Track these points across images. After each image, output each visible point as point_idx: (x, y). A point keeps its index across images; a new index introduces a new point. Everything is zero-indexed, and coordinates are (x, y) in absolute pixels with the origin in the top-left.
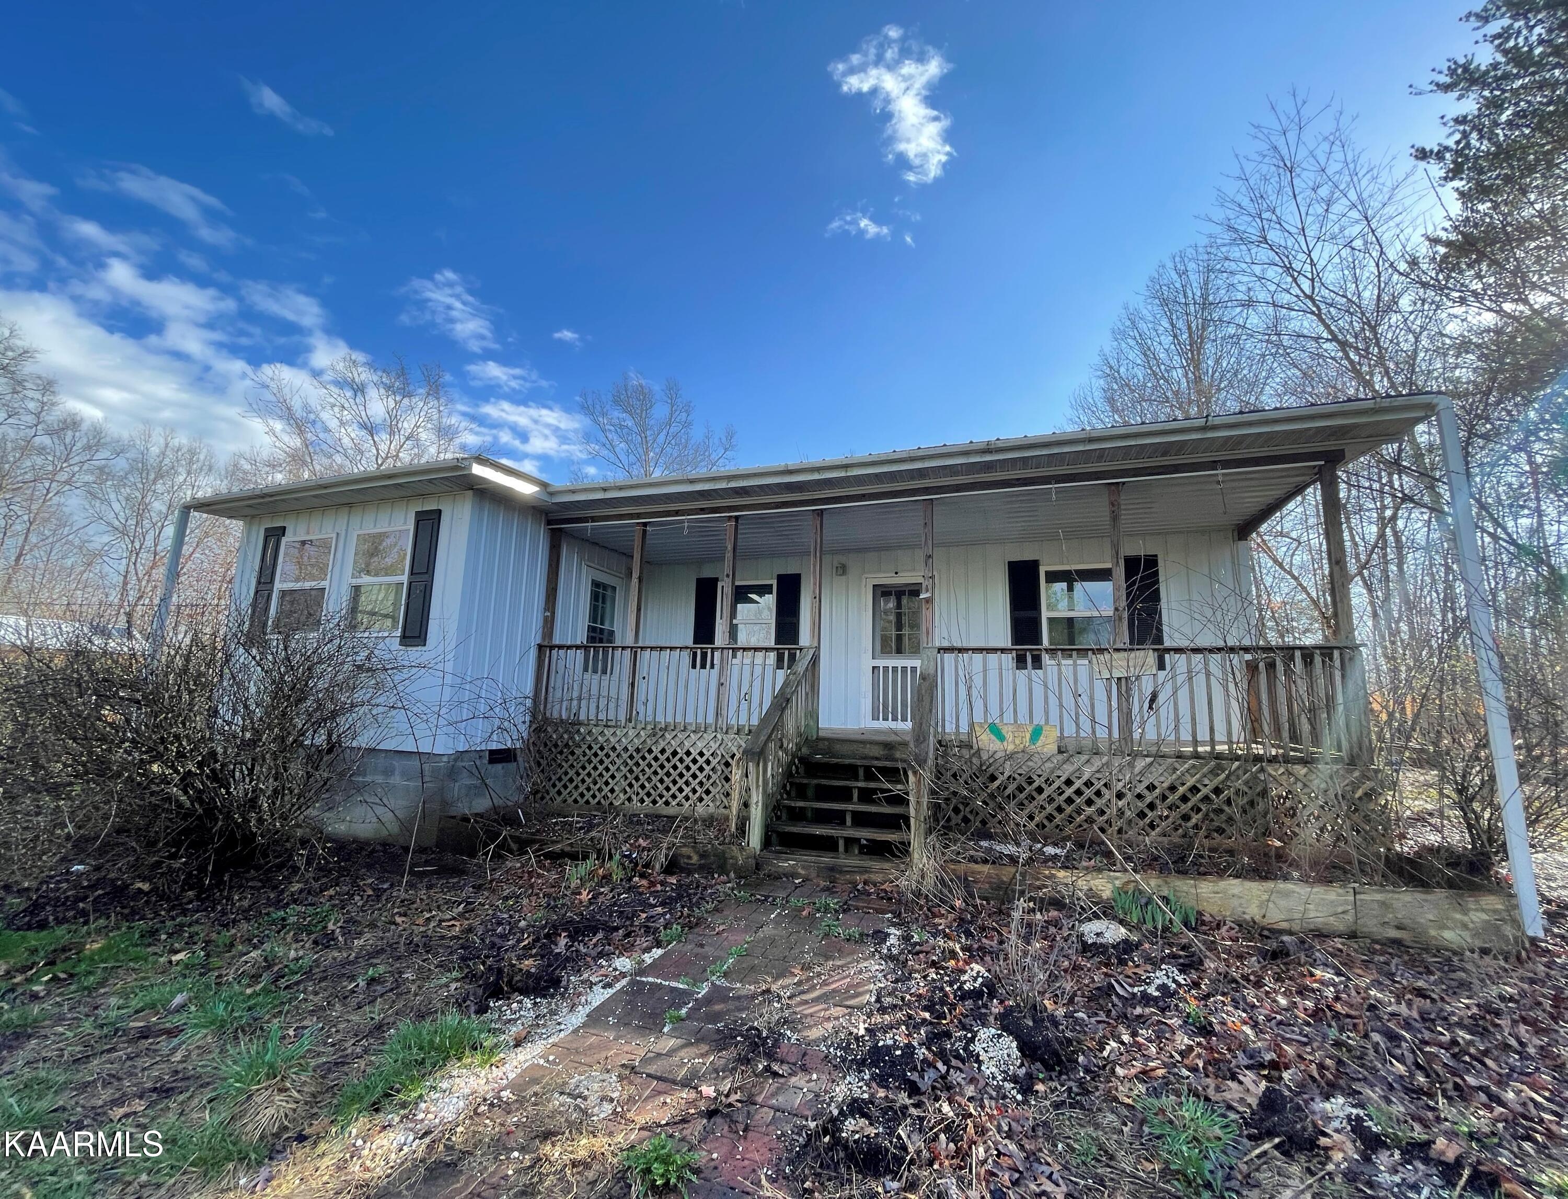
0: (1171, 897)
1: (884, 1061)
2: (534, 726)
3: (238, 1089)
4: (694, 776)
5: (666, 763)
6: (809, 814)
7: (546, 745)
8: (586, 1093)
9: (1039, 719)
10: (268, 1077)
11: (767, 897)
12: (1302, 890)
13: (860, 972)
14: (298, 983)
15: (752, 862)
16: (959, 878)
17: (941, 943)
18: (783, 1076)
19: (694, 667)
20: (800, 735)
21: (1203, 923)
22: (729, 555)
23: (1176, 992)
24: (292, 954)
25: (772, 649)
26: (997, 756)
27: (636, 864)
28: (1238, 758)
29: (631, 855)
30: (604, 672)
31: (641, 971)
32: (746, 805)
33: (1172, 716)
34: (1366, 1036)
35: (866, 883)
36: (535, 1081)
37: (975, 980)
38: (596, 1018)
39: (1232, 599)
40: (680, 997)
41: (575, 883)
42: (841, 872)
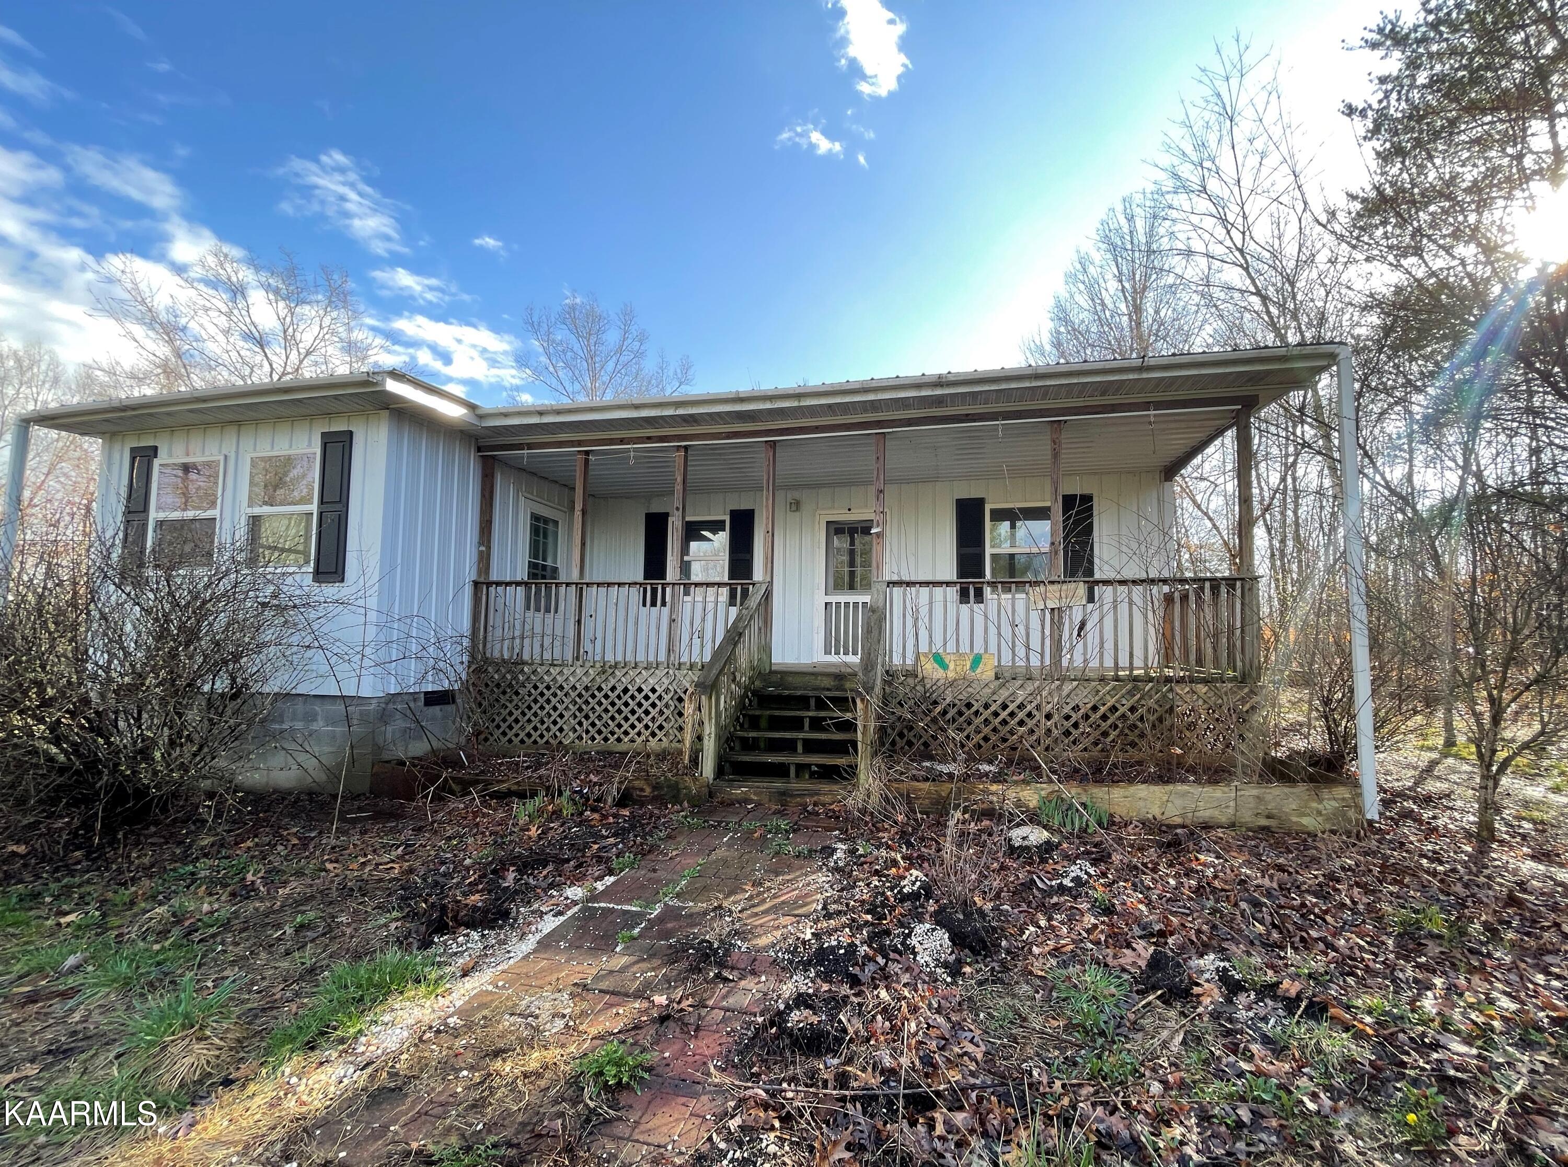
0: (1089, 803)
1: (829, 960)
2: (474, 667)
3: (149, 1042)
4: (647, 712)
5: (617, 701)
6: (762, 745)
7: (487, 685)
8: (537, 1012)
9: (979, 648)
10: (183, 1027)
11: (720, 823)
12: (1196, 790)
13: (808, 885)
14: (213, 936)
15: (705, 790)
16: (902, 795)
17: (884, 854)
18: (733, 981)
19: (644, 605)
20: (753, 668)
21: (1114, 823)
22: (679, 487)
23: (1087, 882)
24: (206, 907)
25: (725, 584)
26: (939, 684)
27: (588, 799)
28: (1151, 680)
29: (581, 791)
30: (548, 610)
31: (594, 897)
32: (700, 738)
33: (1097, 641)
34: (1236, 905)
35: (815, 804)
36: (483, 1006)
37: (914, 884)
38: (545, 944)
39: (1156, 534)
40: (631, 919)
41: (523, 820)
42: (792, 796)
